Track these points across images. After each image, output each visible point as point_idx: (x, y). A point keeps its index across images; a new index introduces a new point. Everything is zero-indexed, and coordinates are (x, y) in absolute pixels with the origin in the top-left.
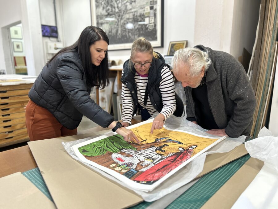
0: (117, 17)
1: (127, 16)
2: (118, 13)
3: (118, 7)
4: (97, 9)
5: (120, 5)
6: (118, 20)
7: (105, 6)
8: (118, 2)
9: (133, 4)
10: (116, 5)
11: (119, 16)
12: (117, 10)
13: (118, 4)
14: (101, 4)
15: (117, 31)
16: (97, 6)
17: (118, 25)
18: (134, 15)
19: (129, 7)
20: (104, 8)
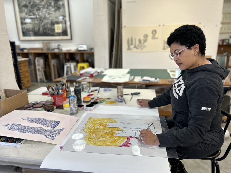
0: (39, 20)
1: (46, 21)
2: (39, 18)
3: (39, 15)
4: (21, 14)
5: (40, 14)
6: (40, 22)
7: (28, 13)
8: (39, 12)
9: (50, 15)
10: (37, 13)
11: (40, 20)
12: (38, 17)
13: (38, 13)
14: (24, 11)
15: (39, 29)
16: (20, 12)
17: (39, 25)
18: (51, 21)
19: (47, 16)
20: (26, 14)
